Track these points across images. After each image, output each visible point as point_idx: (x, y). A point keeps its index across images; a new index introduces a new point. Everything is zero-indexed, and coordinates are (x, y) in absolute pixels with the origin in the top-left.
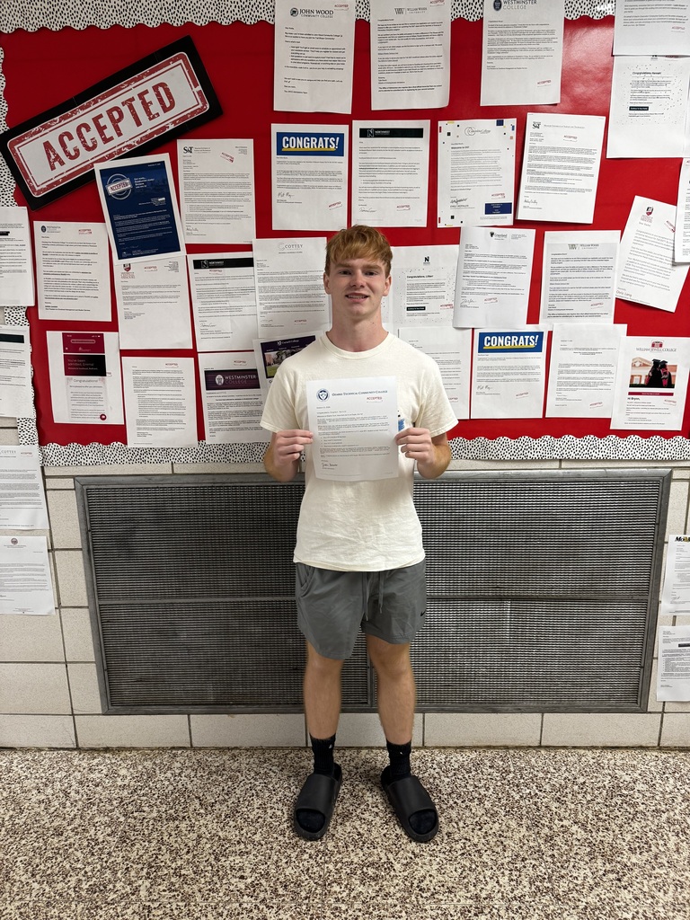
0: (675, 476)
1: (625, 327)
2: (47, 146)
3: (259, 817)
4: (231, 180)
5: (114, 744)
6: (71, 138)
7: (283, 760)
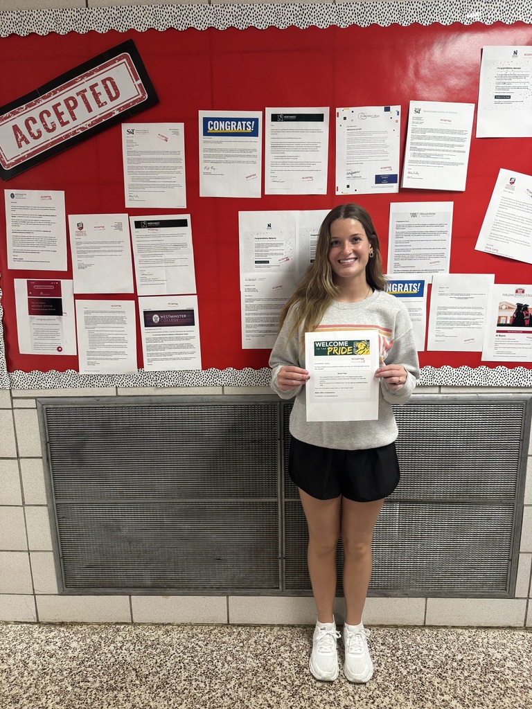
1: (493, 276)
2: (16, 128)
3: (185, 689)
4: (166, 156)
5: (68, 619)
6: (35, 122)
7: (208, 636)
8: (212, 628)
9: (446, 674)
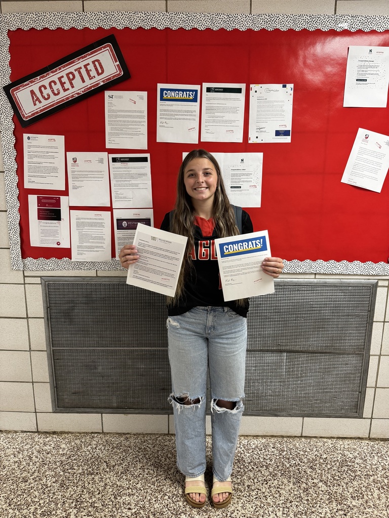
0: (380, 284)
2: (32, 92)
3: (140, 474)
4: (134, 114)
5: (59, 430)
6: (45, 88)
7: (155, 441)
8: (157, 436)
9: (315, 467)
